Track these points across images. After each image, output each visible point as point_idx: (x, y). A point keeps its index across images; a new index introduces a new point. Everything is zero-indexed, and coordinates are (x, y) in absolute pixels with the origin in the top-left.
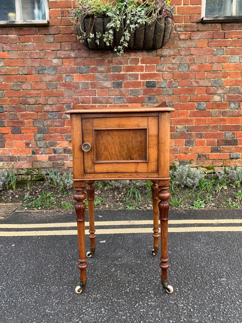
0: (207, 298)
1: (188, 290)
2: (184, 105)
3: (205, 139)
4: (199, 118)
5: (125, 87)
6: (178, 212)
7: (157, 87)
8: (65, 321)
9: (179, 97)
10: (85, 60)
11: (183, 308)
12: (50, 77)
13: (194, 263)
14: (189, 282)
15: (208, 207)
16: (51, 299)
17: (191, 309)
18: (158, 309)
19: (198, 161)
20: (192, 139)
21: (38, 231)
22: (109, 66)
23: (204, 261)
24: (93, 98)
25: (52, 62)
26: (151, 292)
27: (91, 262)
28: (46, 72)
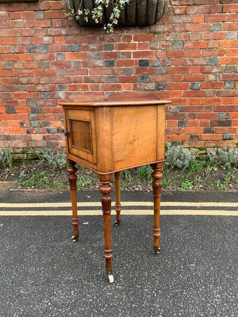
0: (173, 284)
1: (156, 275)
2: (177, 84)
3: (198, 120)
4: (193, 98)
5: (117, 66)
6: (164, 193)
7: (151, 66)
8: (36, 302)
9: (173, 76)
10: (76, 38)
11: (148, 293)
12: (41, 56)
13: (169, 247)
14: (159, 267)
15: (195, 188)
16: (27, 280)
17: (155, 294)
18: (123, 293)
19: (191, 141)
20: (185, 120)
21: (27, 211)
22: (101, 44)
23: (178, 246)
24: (85, 77)
25: (43, 40)
26: (120, 276)
27: (71, 244)
28: (37, 50)
